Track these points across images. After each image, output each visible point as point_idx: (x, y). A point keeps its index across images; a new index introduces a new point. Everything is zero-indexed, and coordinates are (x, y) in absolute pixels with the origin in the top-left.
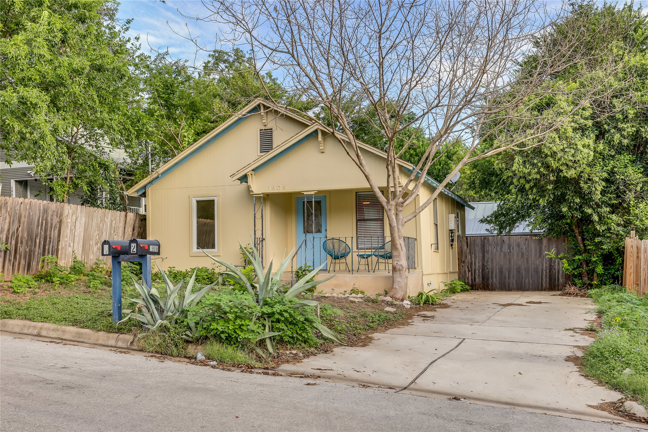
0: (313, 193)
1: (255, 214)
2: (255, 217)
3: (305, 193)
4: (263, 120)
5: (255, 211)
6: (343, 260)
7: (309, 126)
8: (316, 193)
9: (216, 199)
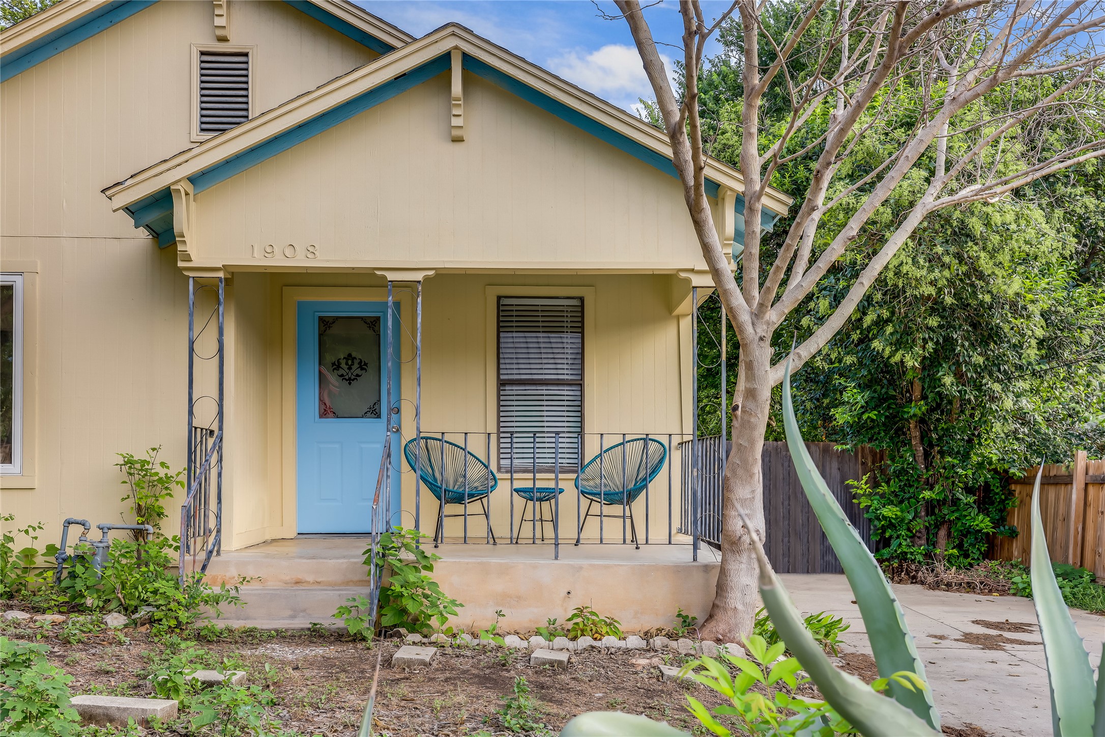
0: (419, 276)
1: (191, 343)
2: (191, 350)
3: (391, 276)
4: (213, 15)
5: (191, 329)
6: (475, 507)
7: (390, 49)
8: (427, 279)
9: (18, 283)
